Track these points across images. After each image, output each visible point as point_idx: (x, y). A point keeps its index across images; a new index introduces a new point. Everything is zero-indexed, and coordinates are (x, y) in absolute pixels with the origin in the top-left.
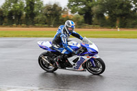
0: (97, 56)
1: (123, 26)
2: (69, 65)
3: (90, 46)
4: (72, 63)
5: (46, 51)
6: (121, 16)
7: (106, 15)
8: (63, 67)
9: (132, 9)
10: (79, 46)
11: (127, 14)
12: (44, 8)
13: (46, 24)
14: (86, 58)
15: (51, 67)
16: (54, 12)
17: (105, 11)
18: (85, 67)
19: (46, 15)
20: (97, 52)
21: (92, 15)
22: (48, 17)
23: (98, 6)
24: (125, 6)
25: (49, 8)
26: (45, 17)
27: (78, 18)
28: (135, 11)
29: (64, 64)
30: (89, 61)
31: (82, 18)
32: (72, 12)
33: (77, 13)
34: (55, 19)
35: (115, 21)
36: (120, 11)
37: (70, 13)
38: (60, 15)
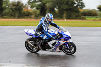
0: (70, 41)
1: (69, 17)
2: (49, 48)
3: (65, 33)
4: (51, 46)
5: (31, 37)
6: (67, 10)
7: (56, 9)
8: (44, 49)
9: (75, 5)
10: (56, 33)
11: (71, 9)
12: (10, 4)
13: (12, 16)
14: (62, 42)
15: (34, 49)
16: (18, 7)
17: (55, 7)
18: (61, 49)
19: (12, 9)
20: (70, 38)
21: (46, 10)
22: (13, 11)
23: (50, 3)
24: (70, 3)
25: (14, 4)
26: (11, 11)
27: (36, 12)
28: (77, 6)
29: (45, 47)
30: (64, 44)
31: (38, 12)
32: (31, 7)
33: (35, 8)
34: (18, 12)
35: (63, 14)
36: (66, 7)
37: (29, 8)
38: (22, 9)
